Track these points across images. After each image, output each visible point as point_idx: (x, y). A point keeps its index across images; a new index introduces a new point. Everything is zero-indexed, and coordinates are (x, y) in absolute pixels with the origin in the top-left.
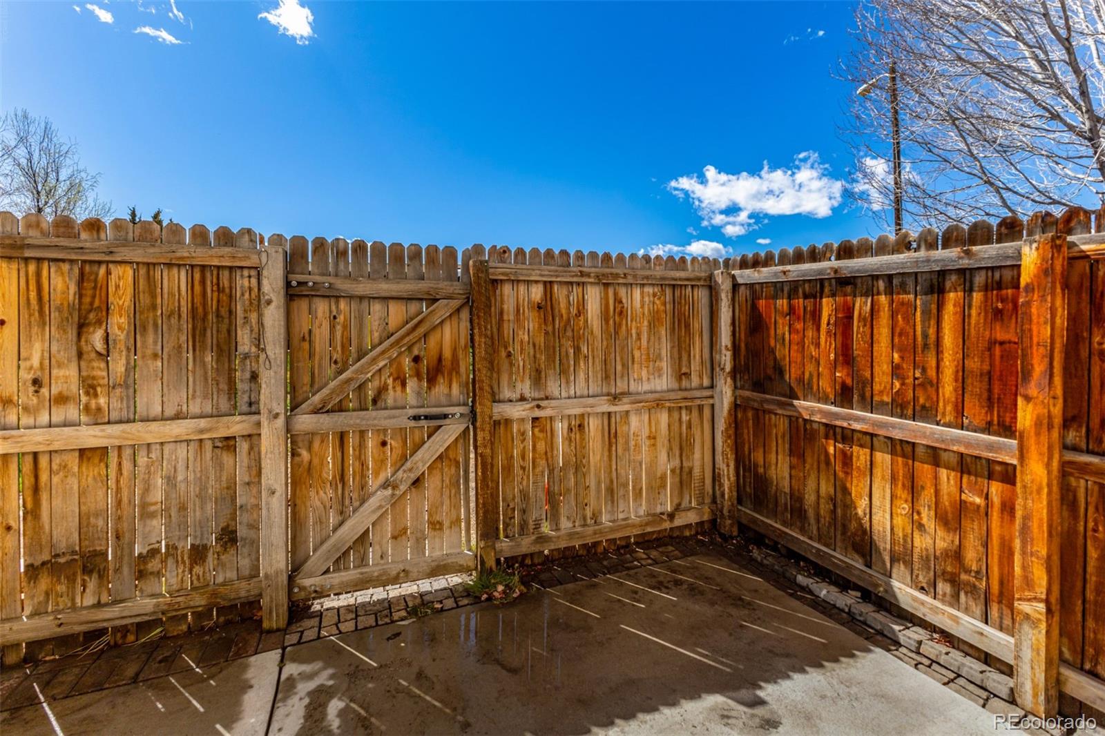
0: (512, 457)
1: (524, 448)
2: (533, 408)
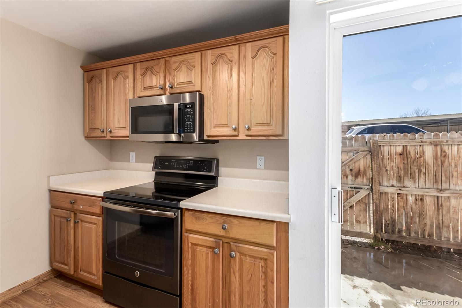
0: (388, 205)
1: (394, 203)
2: (397, 190)
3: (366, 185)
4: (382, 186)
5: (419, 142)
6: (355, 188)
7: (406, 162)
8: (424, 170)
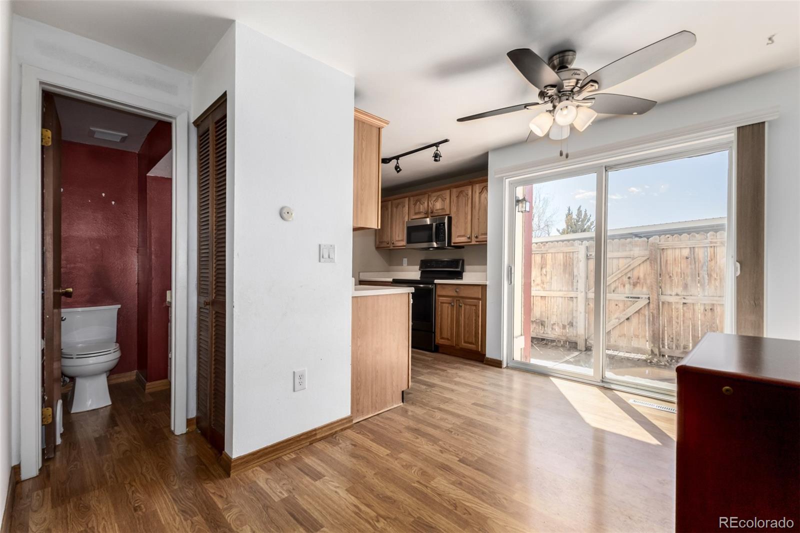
0: (672, 317)
1: (678, 315)
2: (681, 299)
3: (645, 294)
4: (665, 295)
5: (708, 244)
6: (631, 298)
7: (693, 267)
8: (714, 276)
